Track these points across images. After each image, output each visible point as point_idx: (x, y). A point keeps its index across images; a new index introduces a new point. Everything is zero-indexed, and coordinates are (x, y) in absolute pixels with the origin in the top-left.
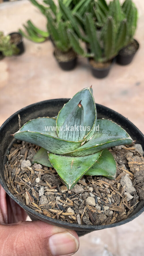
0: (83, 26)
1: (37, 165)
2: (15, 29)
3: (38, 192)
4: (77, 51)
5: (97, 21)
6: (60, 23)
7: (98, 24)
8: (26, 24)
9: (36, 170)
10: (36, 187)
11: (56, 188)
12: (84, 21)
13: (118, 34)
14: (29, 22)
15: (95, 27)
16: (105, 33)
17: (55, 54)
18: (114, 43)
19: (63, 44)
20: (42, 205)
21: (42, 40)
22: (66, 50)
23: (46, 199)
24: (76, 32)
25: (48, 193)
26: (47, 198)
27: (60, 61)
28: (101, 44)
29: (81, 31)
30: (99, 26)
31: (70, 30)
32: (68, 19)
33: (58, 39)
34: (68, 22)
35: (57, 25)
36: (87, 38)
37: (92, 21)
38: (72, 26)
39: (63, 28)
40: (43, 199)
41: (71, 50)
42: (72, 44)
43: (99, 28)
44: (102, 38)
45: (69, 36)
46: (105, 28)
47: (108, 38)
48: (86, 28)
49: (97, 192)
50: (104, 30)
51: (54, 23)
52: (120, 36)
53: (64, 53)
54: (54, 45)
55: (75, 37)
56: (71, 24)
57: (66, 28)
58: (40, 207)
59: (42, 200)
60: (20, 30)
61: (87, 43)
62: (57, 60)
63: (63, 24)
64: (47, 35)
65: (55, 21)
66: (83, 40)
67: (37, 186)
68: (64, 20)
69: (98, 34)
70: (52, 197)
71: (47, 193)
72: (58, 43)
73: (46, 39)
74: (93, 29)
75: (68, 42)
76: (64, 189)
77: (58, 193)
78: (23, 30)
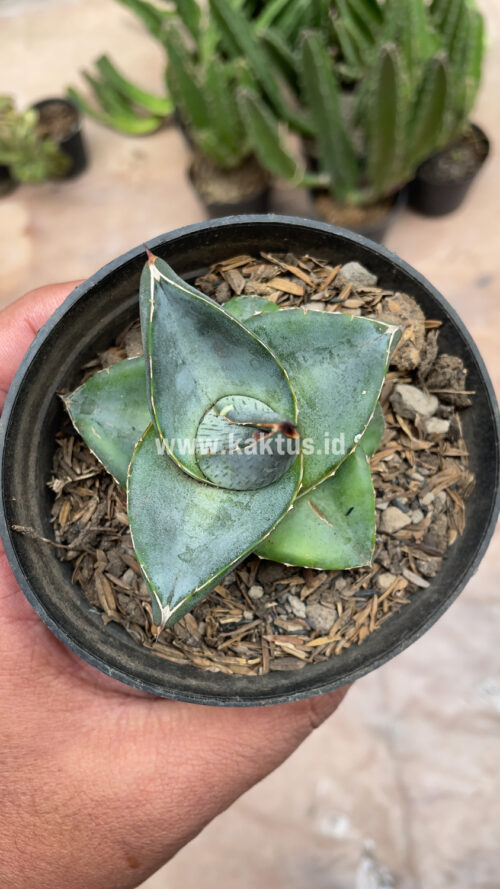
0: (293, 78)
2: (56, 90)
4: (270, 164)
5: (340, 58)
6: (212, 65)
7: (343, 69)
8: (93, 71)
12: (296, 57)
13: (417, 105)
14: (104, 63)
15: (334, 82)
16: (371, 101)
17: (193, 176)
18: (400, 135)
19: (223, 139)
21: (149, 125)
22: (232, 161)
24: (267, 99)
27: (211, 201)
28: (356, 139)
29: (284, 94)
30: (347, 77)
31: (245, 91)
32: (241, 52)
33: (204, 122)
34: (240, 64)
35: (202, 75)
36: (305, 119)
37: (323, 60)
38: (254, 75)
39: (222, 84)
41: (250, 162)
42: (253, 142)
43: (348, 86)
44: (360, 119)
45: (244, 110)
46: (371, 83)
47: (379, 120)
48: (304, 83)
50: (368, 91)
51: (189, 66)
52: (424, 113)
53: (224, 172)
54: (192, 144)
55: (266, 114)
56: (252, 70)
57: (232, 83)
60: (71, 91)
61: (307, 138)
62: (202, 196)
63: (223, 69)
64: (165, 108)
65: (196, 58)
66: (293, 127)
68: (225, 56)
69: (347, 104)
72: (204, 136)
73: (164, 123)
74: (326, 87)
75: (241, 133)
78: (83, 89)
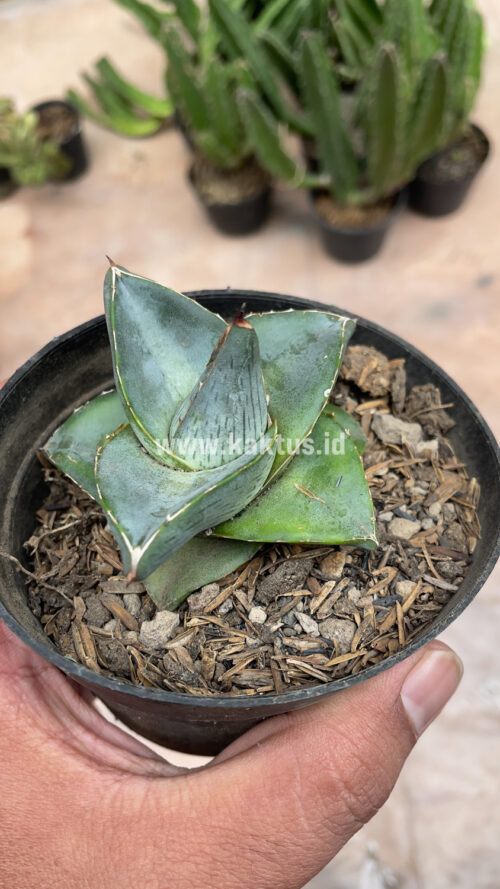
1: (201, 596)
3: (304, 632)
9: (213, 606)
10: (278, 630)
11: (322, 582)
20: (356, 641)
23: (340, 623)
25: (325, 609)
26: (339, 618)
40: (336, 628)
49: (386, 502)
58: (358, 648)
59: (337, 633)
67: (275, 628)
70: (347, 605)
71: (320, 611)
76: (336, 568)
77: (342, 585)
